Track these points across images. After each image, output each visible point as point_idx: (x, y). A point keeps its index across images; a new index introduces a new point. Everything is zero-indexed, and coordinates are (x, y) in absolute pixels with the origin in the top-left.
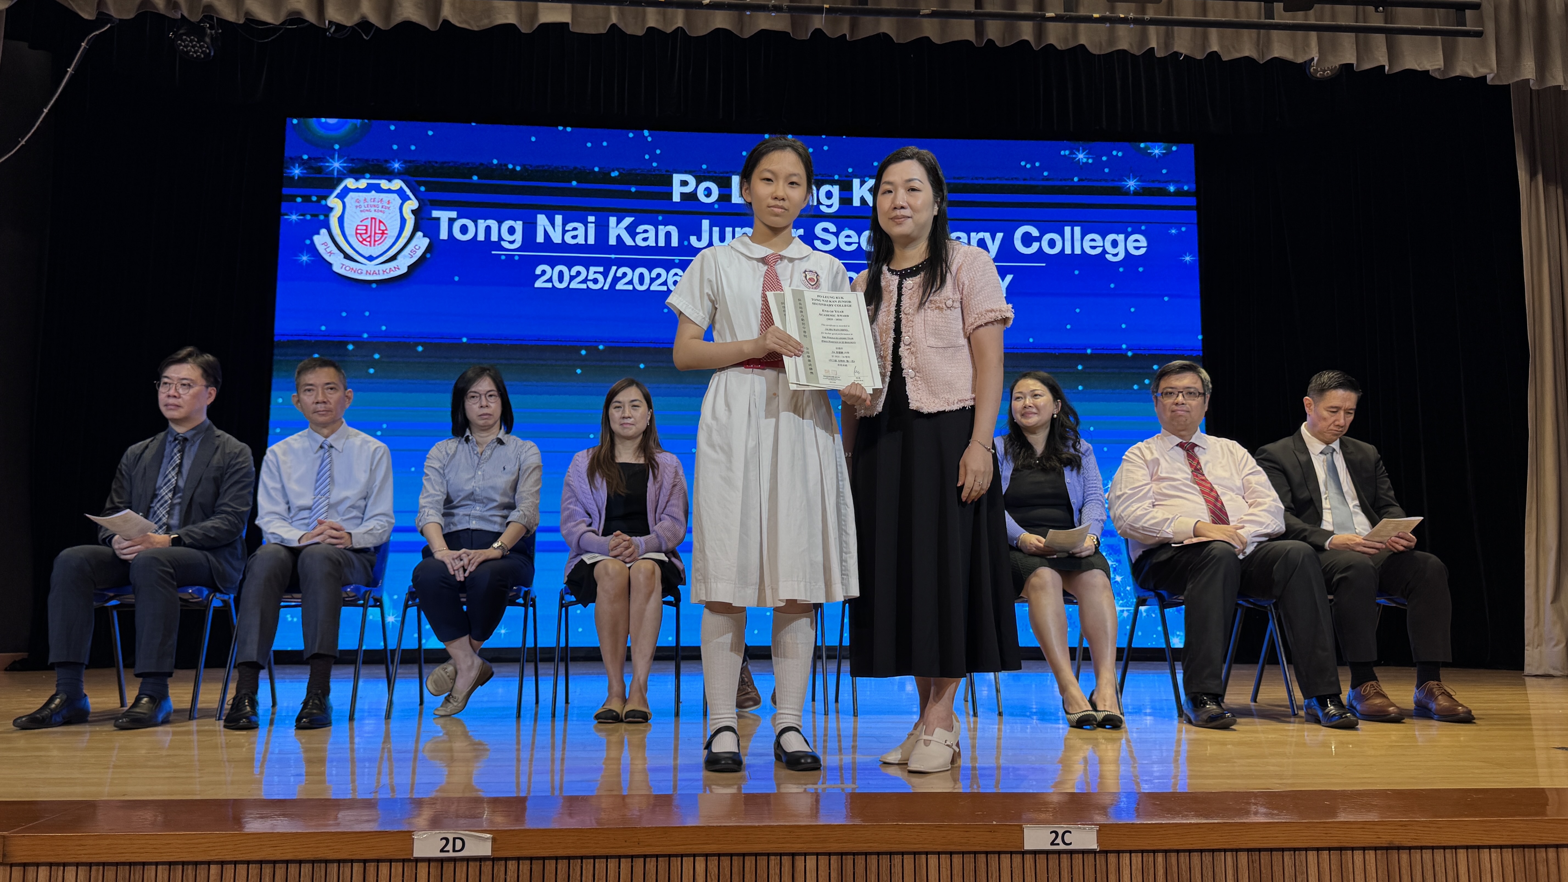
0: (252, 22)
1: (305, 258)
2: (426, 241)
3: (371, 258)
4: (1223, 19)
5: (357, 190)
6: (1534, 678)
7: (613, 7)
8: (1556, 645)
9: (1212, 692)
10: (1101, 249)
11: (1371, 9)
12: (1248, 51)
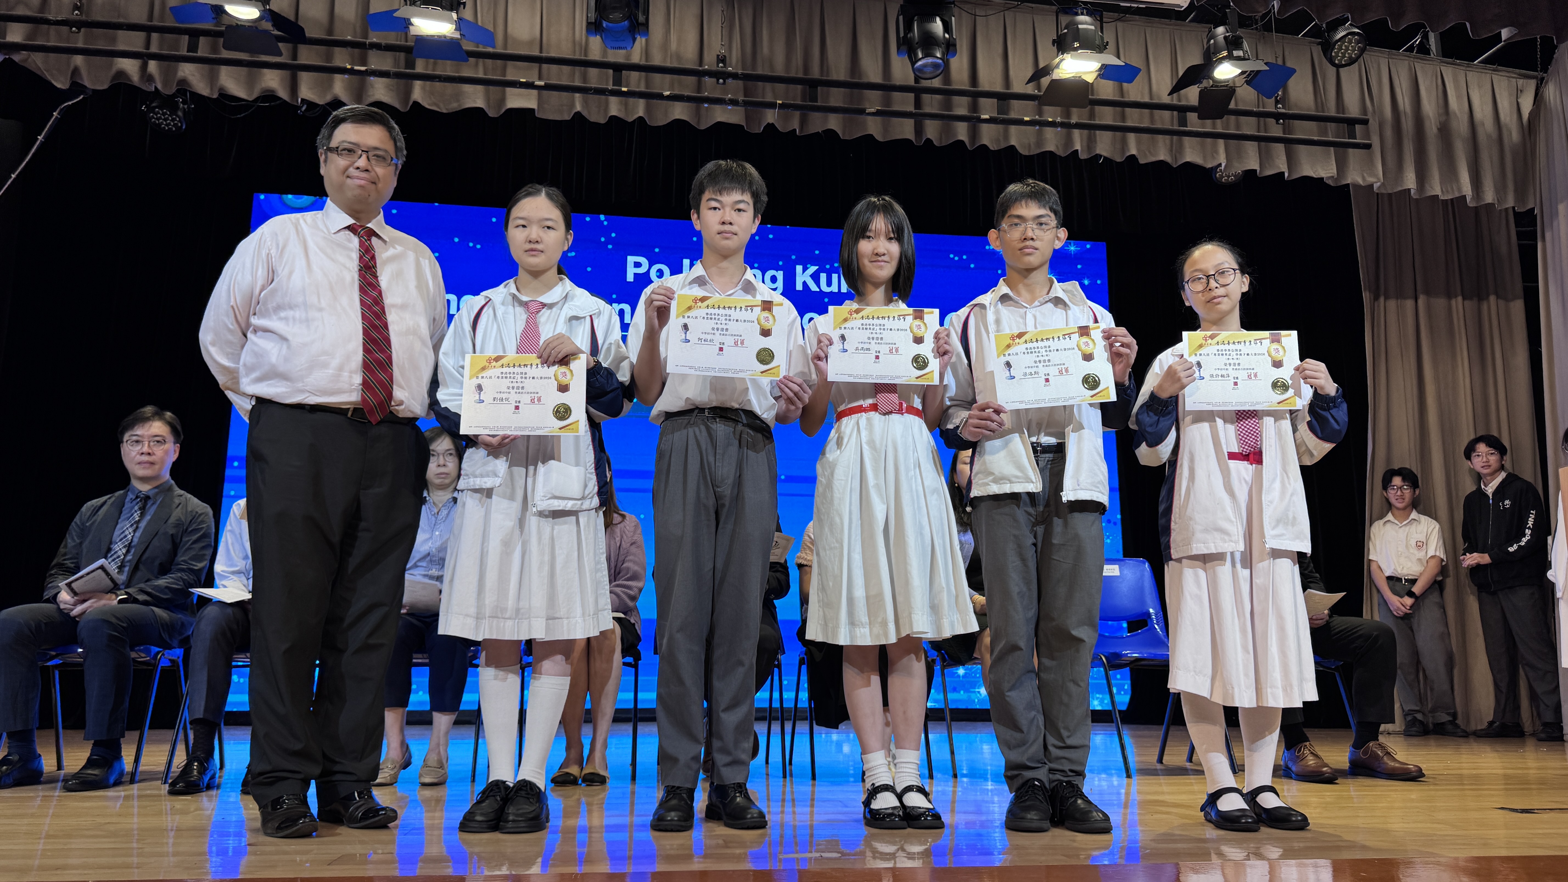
0: (225, 97)
4: (1143, 126)
7: (577, 95)
11: (1272, 121)
12: (1162, 155)
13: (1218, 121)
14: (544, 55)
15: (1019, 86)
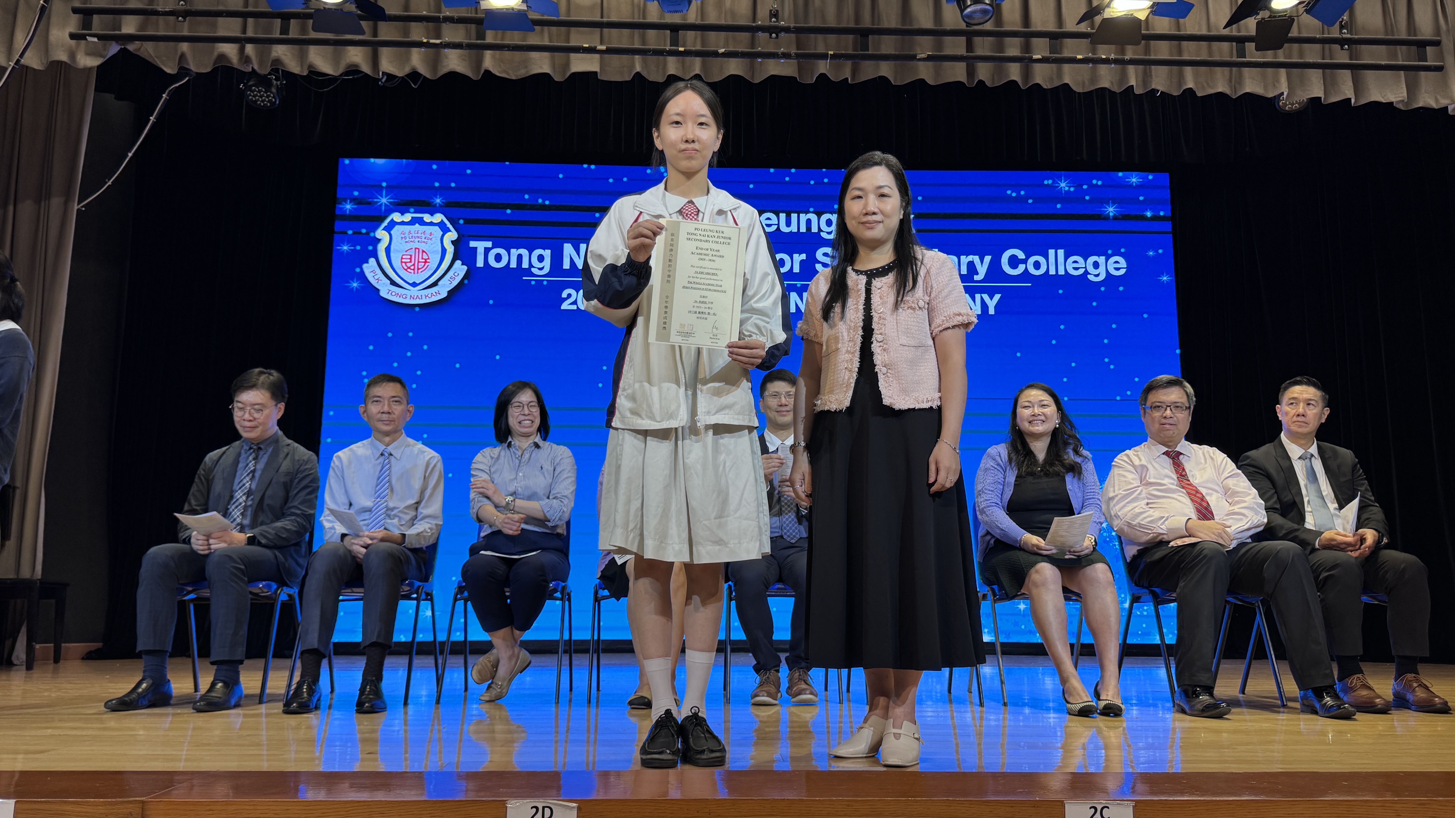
0: (313, 72)
1: (355, 285)
2: (465, 268)
3: (414, 285)
4: (1198, 59)
5: (403, 223)
7: (637, 57)
9: (1203, 684)
10: (1084, 269)
11: (1337, 47)
12: (1221, 87)
13: (1278, 51)
14: (605, 20)
15: (1070, 26)
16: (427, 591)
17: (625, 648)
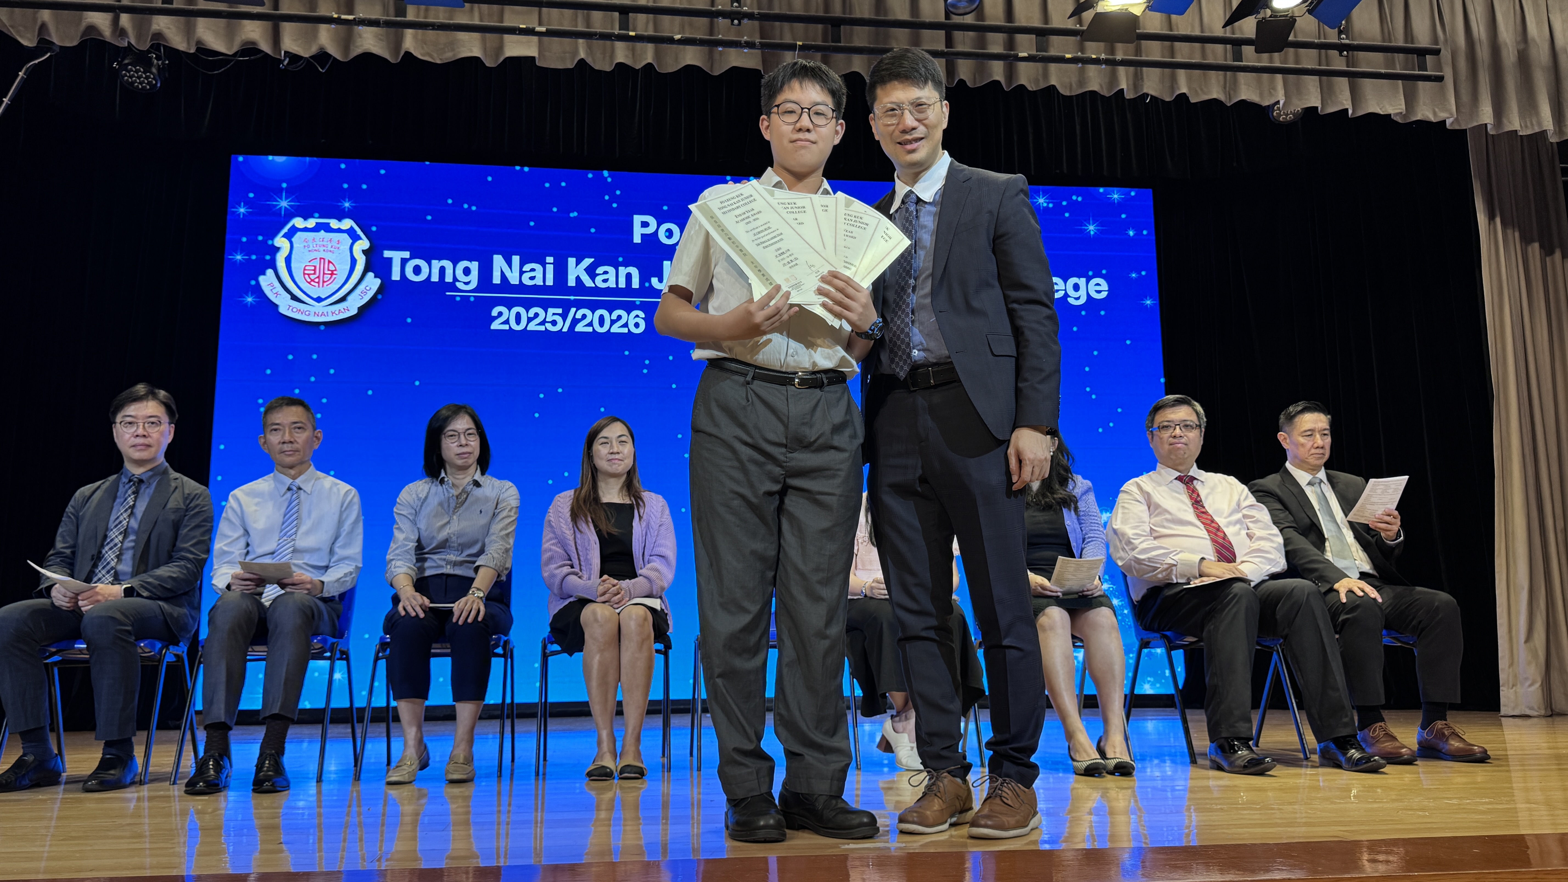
0: (203, 50)
1: (250, 299)
2: (378, 281)
3: (319, 300)
4: (1194, 61)
5: (306, 230)
6: (1511, 719)
7: (581, 41)
8: (1531, 685)
9: (1243, 736)
10: (1064, 292)
11: (1334, 53)
12: (1215, 93)
13: (1276, 55)
15: (1059, 21)
16: (343, 649)
17: (580, 710)
